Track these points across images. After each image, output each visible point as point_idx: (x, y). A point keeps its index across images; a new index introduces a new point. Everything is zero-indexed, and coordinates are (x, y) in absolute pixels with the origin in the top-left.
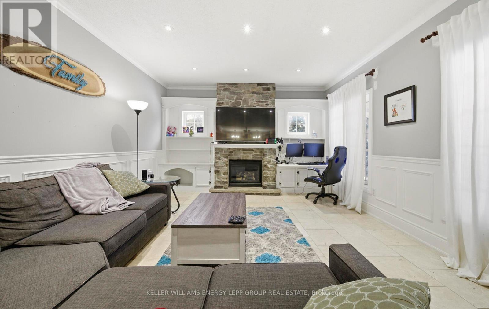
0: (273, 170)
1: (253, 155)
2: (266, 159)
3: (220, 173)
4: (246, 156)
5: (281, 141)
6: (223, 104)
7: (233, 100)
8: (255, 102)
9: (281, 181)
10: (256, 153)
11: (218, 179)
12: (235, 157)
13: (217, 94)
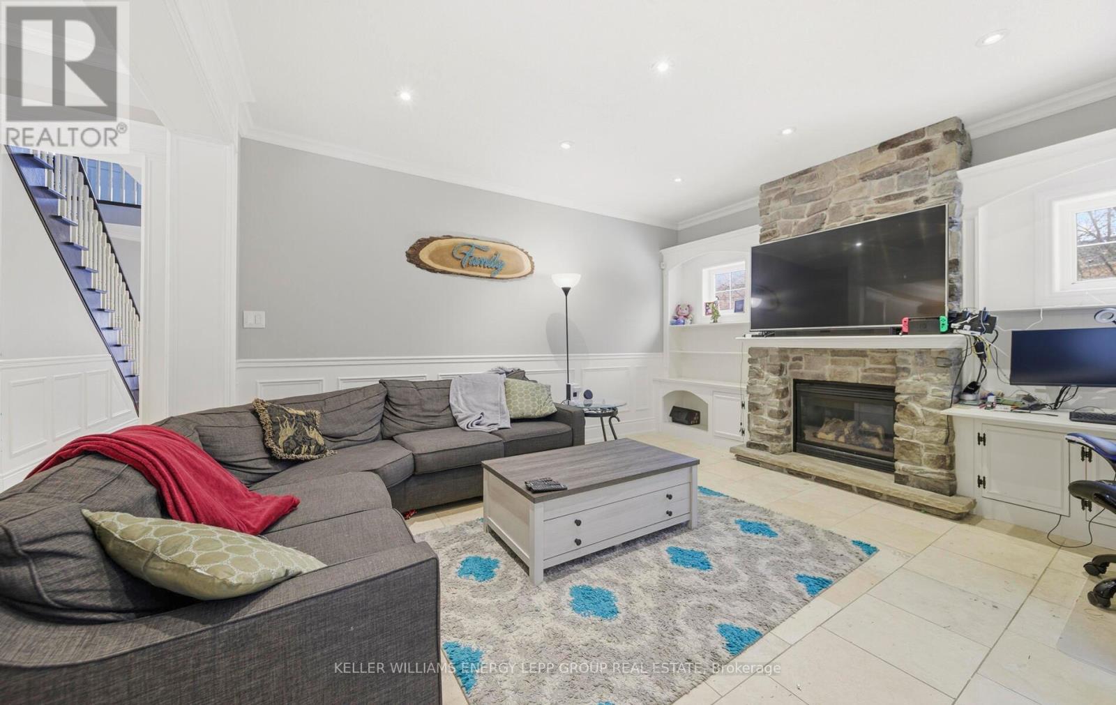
0: (933, 424)
1: (865, 371)
2: (904, 385)
3: (760, 411)
4: (840, 373)
5: (986, 322)
6: (776, 235)
7: (803, 217)
8: (875, 205)
9: (984, 473)
10: (879, 363)
11: (756, 426)
12: (808, 373)
13: (761, 212)
